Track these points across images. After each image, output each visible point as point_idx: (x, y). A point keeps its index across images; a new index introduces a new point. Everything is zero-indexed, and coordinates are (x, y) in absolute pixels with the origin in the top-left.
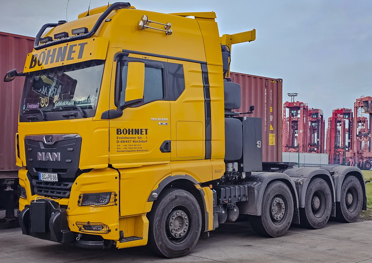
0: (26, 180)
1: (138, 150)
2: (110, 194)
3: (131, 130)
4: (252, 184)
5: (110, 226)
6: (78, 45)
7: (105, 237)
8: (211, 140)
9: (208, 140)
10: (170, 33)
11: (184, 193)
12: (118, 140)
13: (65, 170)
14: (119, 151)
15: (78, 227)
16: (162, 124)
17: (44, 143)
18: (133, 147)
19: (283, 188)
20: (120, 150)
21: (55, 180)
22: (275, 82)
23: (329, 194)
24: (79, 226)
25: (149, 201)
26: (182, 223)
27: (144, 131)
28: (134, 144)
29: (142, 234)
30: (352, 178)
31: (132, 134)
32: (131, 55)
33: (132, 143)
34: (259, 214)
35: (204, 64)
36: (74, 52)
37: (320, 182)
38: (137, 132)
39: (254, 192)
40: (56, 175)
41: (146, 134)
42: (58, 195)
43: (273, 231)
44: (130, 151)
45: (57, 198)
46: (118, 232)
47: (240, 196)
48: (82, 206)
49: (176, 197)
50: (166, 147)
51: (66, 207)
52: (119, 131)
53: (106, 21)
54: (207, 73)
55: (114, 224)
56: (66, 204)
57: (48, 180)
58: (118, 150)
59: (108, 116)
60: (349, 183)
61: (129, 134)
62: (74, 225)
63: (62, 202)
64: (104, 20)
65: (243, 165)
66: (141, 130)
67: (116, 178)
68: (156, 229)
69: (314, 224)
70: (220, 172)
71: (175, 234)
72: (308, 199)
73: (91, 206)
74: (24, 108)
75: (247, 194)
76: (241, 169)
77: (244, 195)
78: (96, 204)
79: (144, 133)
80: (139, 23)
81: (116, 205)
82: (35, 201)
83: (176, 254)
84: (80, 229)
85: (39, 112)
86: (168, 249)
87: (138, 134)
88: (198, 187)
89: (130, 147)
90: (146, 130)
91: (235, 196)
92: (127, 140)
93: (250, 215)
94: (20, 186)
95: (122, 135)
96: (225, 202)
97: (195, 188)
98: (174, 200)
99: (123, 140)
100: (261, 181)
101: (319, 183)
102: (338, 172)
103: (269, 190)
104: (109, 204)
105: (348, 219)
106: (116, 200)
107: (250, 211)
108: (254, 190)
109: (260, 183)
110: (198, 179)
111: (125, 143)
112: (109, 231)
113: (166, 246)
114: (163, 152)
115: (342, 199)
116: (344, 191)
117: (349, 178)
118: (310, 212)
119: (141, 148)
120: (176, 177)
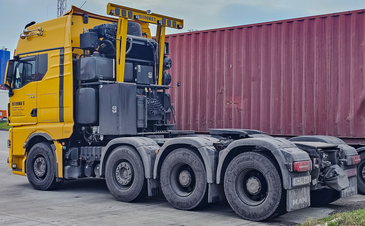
3: (17, 103)
16: (31, 97)
18: (18, 113)
20: (13, 115)
25: (24, 148)
35: (62, 49)
38: (20, 104)
44: (17, 116)
46: (11, 163)
47: (97, 155)
52: (13, 104)
67: (10, 132)
70: (69, 133)
79: (23, 104)
81: (10, 147)
88: (56, 143)
91: (93, 155)
103: (113, 153)
110: (52, 137)
111: (15, 111)
114: (32, 116)
115: (226, 181)
116: (230, 171)
117: (245, 155)
118: (166, 186)
119: (21, 114)
120: (38, 134)
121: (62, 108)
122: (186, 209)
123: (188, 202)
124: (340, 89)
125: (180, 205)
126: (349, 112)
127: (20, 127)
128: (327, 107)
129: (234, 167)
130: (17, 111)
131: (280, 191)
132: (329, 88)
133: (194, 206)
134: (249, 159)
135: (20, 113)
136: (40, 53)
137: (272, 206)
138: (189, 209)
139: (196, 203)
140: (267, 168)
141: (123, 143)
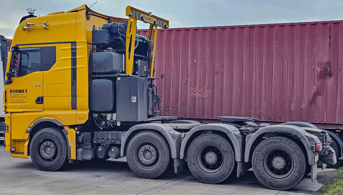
14: (12, 102)
16: (36, 86)
28: (19, 98)
34: (122, 155)
35: (74, 43)
47: (113, 139)
54: (76, 49)
55: (7, 143)
67: (8, 117)
70: (84, 119)
71: (44, 156)
81: (8, 132)
91: (108, 139)
98: (43, 134)
99: (13, 96)
110: (63, 122)
113: (36, 162)
114: (37, 104)
115: (254, 160)
116: (258, 152)
117: (272, 139)
118: (193, 164)
119: (23, 101)
120: (45, 119)
121: (75, 97)
122: (214, 183)
123: (217, 177)
124: (295, 84)
125: (209, 180)
126: (303, 102)
127: (22, 113)
128: (283, 98)
129: (263, 149)
130: (16, 98)
131: (305, 167)
132: (286, 83)
133: (222, 181)
134: (277, 142)
135: (21, 100)
136: (46, 45)
137: (297, 178)
138: (217, 183)
139: (224, 178)
140: (293, 149)
141: (148, 128)
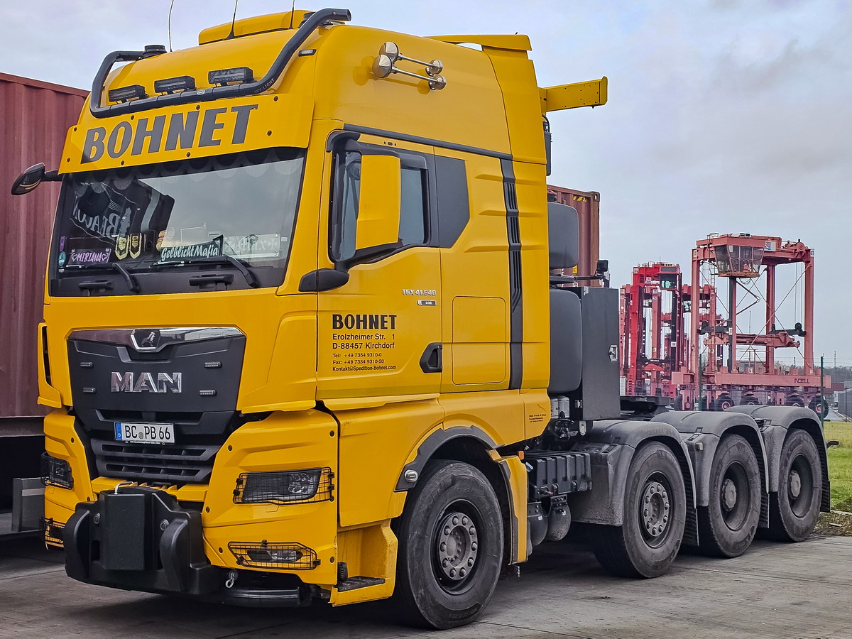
0: (72, 440)
1: (375, 368)
2: (317, 472)
3: (361, 318)
4: (600, 449)
5: (318, 550)
6: (229, 110)
7: (306, 578)
8: (521, 343)
9: (516, 342)
10: (440, 86)
11: (468, 472)
12: (335, 341)
13: (196, 416)
14: (338, 369)
15: (235, 555)
16: (424, 303)
17: (130, 349)
18: (366, 358)
19: (666, 458)
20: (339, 366)
21: (165, 440)
22: (583, 199)
23: (756, 474)
24: (238, 552)
25: (398, 489)
26: (464, 545)
27: (388, 319)
28: (368, 351)
29: (383, 571)
30: (801, 435)
31: (365, 327)
32: (363, 138)
33: (364, 350)
34: (619, 521)
35: (506, 160)
36: (221, 126)
37: (739, 445)
38: (374, 322)
39: (607, 469)
40: (171, 428)
41: (393, 327)
42: (172, 477)
43: (645, 562)
44: (360, 369)
45: (170, 484)
46: (335, 565)
47: (575, 478)
48: (244, 502)
49: (454, 480)
50: (432, 360)
51: (199, 506)
52: (337, 321)
53: (300, 55)
54: (513, 181)
55: (327, 547)
56: (200, 499)
57: (144, 439)
58: (335, 365)
59: (316, 283)
60: (794, 448)
61: (358, 327)
62: (221, 550)
63: (186, 493)
64: (297, 52)
65: (582, 404)
66: (383, 317)
67: (332, 434)
68: (412, 559)
69: (727, 545)
70: (540, 420)
71: (451, 570)
72: (715, 486)
73: (273, 503)
74: (62, 261)
75: (589, 474)
76: (577, 414)
77: (584, 476)
78: (282, 498)
79: (388, 325)
80: (377, 60)
81: (332, 499)
82: (116, 493)
83: (454, 620)
84: (240, 561)
85: (116, 271)
86: (438, 607)
87: (377, 327)
88: (495, 456)
89: (360, 358)
90: (393, 317)
91: (565, 479)
92: (354, 341)
93: (595, 524)
94: (47, 454)
95: (344, 330)
96: (547, 494)
97: (489, 457)
98: (449, 487)
99: (345, 341)
100: (621, 441)
101: (736, 447)
102: (771, 421)
103: (639, 463)
104: (317, 497)
105: (792, 532)
106: (331, 488)
107: (595, 516)
108: (607, 465)
109: (619, 447)
110: (497, 437)
111: (351, 350)
112: (317, 563)
113: (433, 600)
119: (381, 361)
120: (453, 431)
130: (358, 351)
135: (374, 358)
141: (658, 434)
